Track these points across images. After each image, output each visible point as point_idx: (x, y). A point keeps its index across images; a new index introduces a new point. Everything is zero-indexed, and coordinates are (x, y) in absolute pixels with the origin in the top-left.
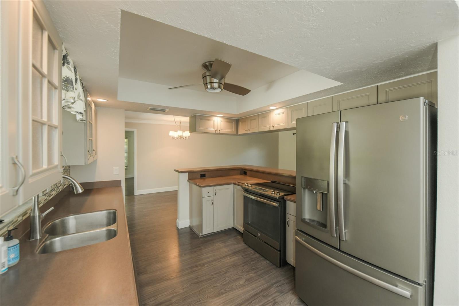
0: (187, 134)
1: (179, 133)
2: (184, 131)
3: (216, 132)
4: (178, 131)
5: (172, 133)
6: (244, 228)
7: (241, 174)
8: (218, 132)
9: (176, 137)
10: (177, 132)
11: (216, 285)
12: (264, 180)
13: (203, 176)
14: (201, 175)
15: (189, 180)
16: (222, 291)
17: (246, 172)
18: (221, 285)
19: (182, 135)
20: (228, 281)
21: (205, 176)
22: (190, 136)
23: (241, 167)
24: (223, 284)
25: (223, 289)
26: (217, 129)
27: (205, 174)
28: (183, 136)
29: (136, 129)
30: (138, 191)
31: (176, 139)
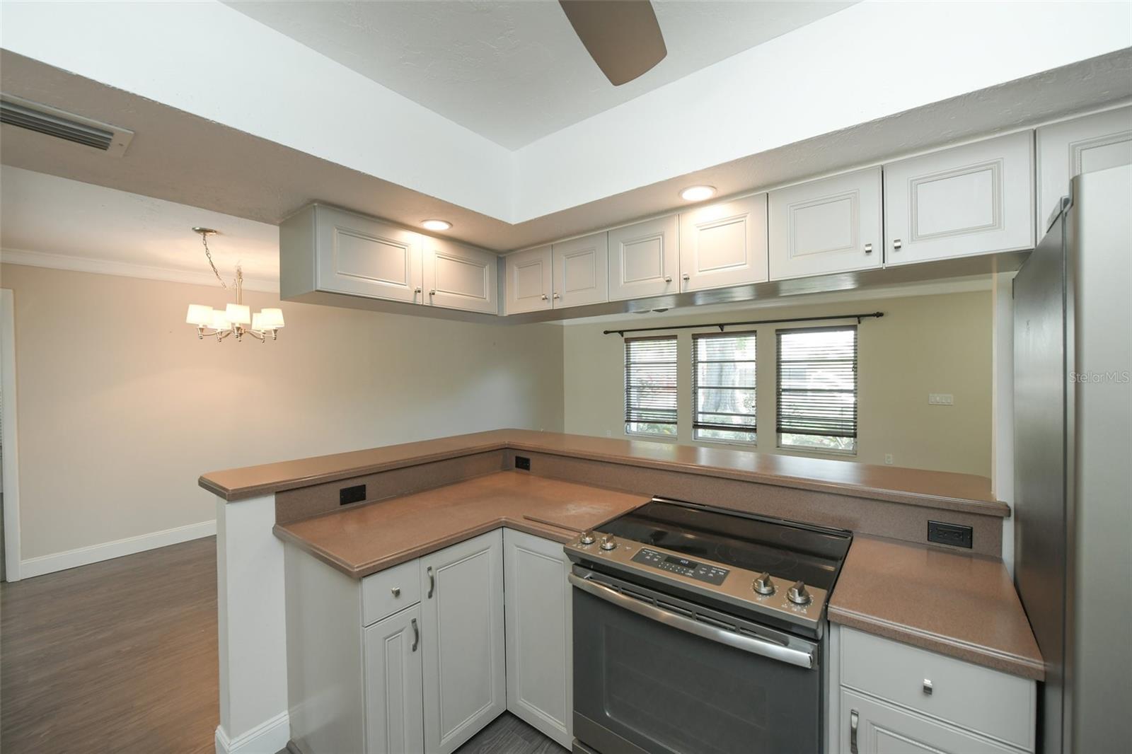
0: (271, 319)
1: (237, 314)
2: (255, 309)
3: (419, 301)
4: (230, 307)
5: (199, 315)
6: (574, 735)
7: (505, 468)
8: (426, 302)
9: (219, 331)
10: (224, 309)
12: (631, 497)
13: (353, 495)
14: (343, 492)
15: (283, 525)
17: (527, 461)
19: (248, 321)
21: (363, 498)
22: (282, 328)
23: (506, 441)
26: (420, 287)
27: (363, 488)
28: (254, 327)
29: (11, 291)
30: (25, 562)
31: (219, 336)
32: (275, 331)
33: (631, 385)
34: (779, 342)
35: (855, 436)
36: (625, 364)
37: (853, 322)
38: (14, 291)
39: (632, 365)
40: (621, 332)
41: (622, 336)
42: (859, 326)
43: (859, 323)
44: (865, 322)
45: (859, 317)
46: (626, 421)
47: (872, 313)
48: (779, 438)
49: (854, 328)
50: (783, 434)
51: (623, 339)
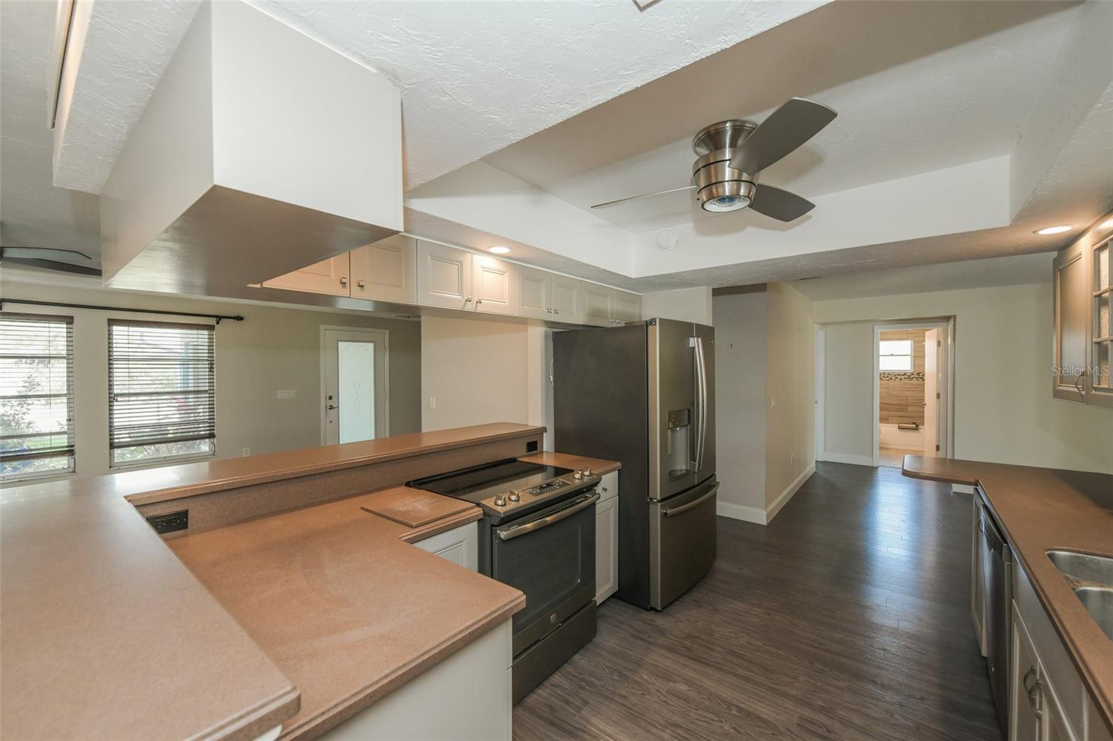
11: (732, 731)
16: (734, 712)
18: (721, 722)
20: (699, 712)
24: (716, 718)
25: (729, 714)
34: (110, 334)
35: (211, 436)
37: (212, 321)
42: (216, 326)
43: (218, 323)
44: (223, 321)
45: (219, 318)
47: (233, 316)
48: (111, 455)
49: (210, 328)
50: (116, 450)
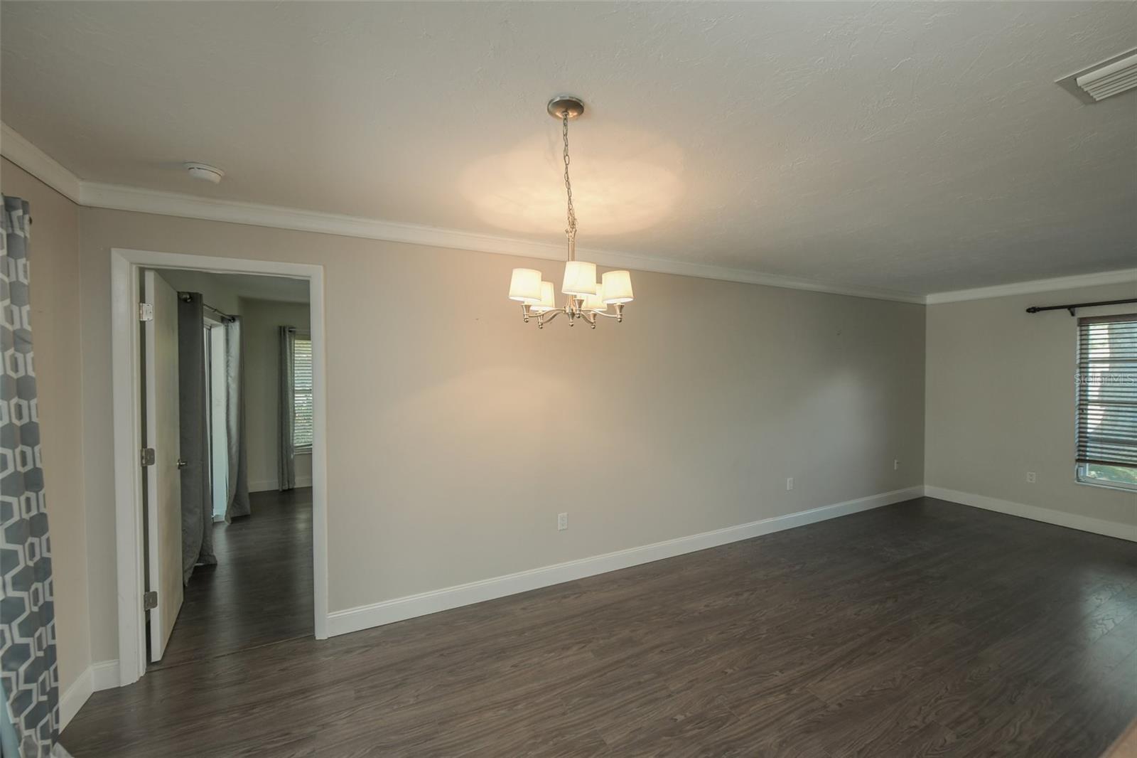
9: (540, 312)
29: (322, 267)
30: (332, 615)
31: (540, 321)
32: (621, 307)
33: (1090, 398)
36: (1078, 361)
38: (324, 266)
39: (1090, 365)
40: (1071, 308)
41: (1073, 314)
46: (1078, 460)
51: (1075, 320)
